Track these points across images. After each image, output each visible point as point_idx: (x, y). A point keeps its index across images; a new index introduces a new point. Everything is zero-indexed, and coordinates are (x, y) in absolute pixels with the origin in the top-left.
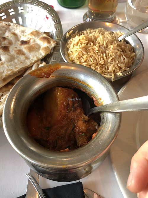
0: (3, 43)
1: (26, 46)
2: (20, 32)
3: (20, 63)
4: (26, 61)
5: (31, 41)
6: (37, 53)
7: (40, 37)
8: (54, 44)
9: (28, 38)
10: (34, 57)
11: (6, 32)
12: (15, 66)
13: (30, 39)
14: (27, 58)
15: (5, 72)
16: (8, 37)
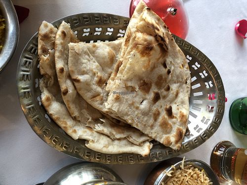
0: (163, 90)
1: (166, 117)
2: (181, 99)
3: (144, 124)
4: (149, 128)
5: (174, 120)
6: (161, 133)
7: (181, 128)
8: (177, 148)
9: (176, 114)
10: (155, 133)
11: (177, 83)
12: (139, 122)
13: (176, 118)
14: (152, 127)
15: (129, 117)
16: (172, 90)
